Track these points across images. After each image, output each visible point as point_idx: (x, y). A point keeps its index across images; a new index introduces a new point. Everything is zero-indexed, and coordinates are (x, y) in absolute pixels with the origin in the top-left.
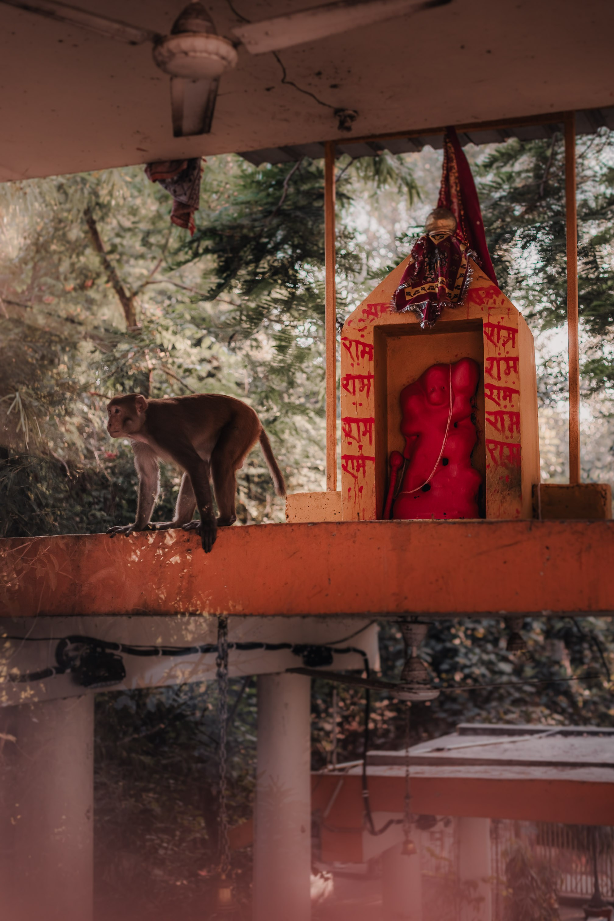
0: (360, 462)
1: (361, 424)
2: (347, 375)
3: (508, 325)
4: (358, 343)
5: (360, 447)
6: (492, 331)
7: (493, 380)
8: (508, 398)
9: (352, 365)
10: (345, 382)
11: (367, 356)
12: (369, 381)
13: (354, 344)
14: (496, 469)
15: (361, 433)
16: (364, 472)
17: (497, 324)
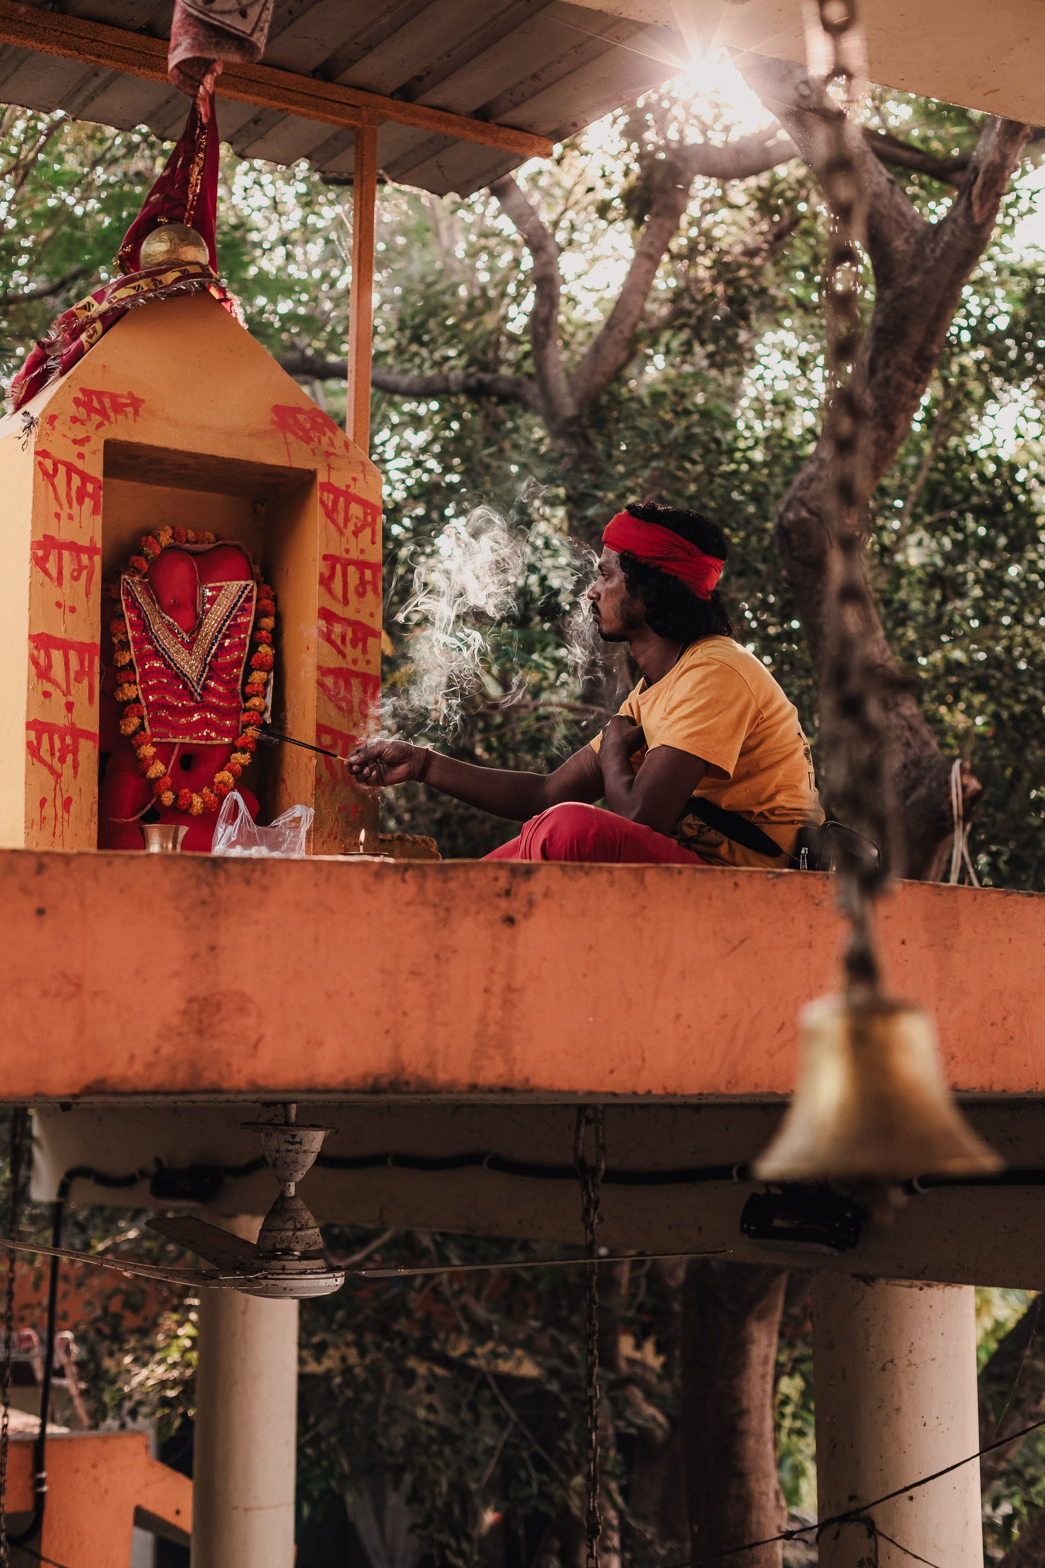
0: (68, 740)
1: (73, 655)
2: (45, 536)
3: (364, 496)
4: (71, 469)
5: (70, 706)
6: (335, 502)
7: (333, 602)
8: (360, 644)
9: (58, 516)
10: (40, 553)
11: (88, 503)
12: (91, 558)
13: (62, 469)
14: (334, 789)
15: (72, 675)
16: (76, 766)
17: (344, 488)
